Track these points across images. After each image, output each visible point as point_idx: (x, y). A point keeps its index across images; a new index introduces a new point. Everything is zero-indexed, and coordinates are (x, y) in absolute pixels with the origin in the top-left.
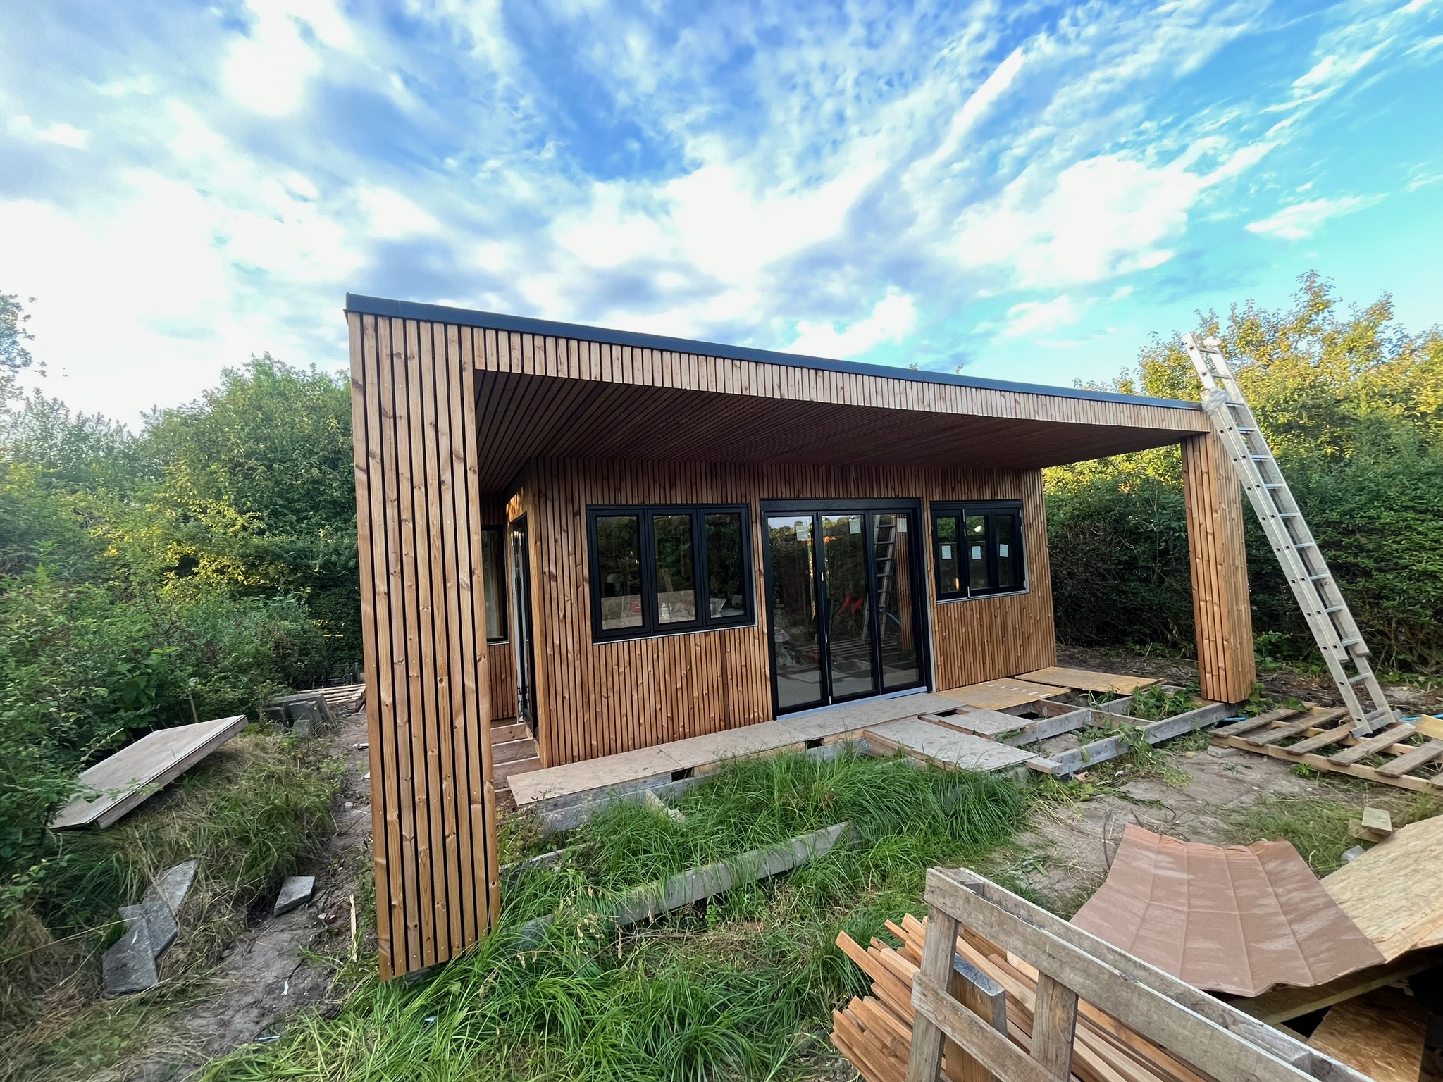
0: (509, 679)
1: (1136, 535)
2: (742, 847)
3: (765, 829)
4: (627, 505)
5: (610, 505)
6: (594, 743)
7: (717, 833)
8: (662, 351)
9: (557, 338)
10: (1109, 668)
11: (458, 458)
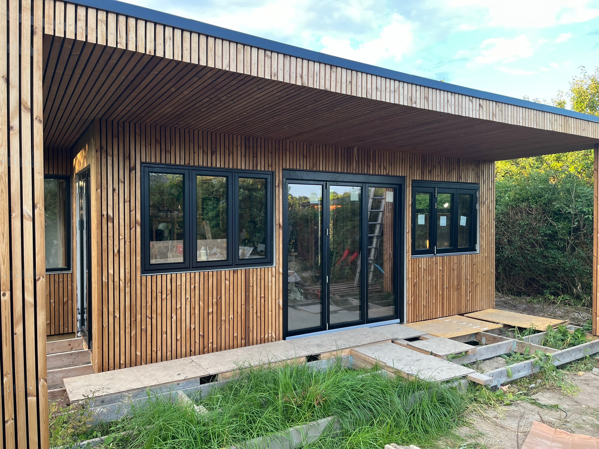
0: (70, 302)
1: (558, 215)
2: (251, 434)
3: (269, 421)
4: (175, 165)
5: (161, 164)
6: (139, 353)
7: (232, 423)
8: (207, 36)
9: (117, 15)
10: (531, 311)
11: (26, 108)
